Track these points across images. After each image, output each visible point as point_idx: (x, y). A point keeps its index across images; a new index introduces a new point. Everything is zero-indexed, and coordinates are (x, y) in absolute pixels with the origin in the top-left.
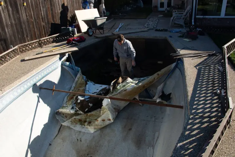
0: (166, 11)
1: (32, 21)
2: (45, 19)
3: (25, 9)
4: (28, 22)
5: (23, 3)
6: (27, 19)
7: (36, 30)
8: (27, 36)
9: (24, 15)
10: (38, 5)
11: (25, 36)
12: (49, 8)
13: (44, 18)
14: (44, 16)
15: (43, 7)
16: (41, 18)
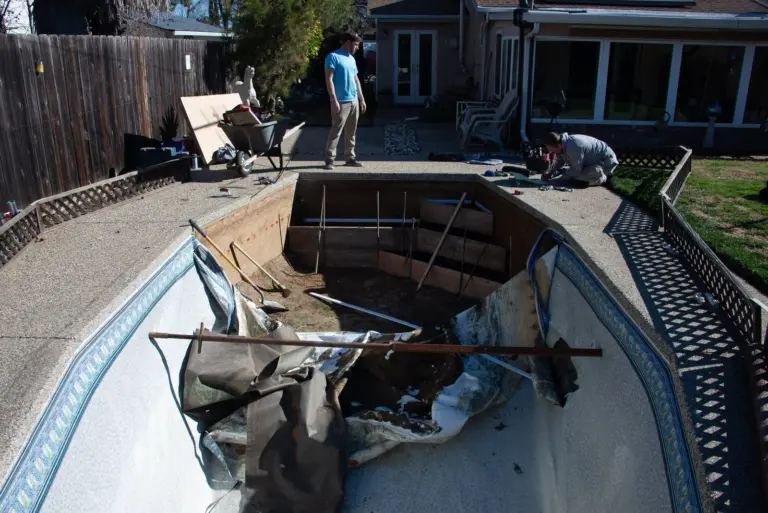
0: (428, 106)
1: (56, 126)
2: (91, 122)
3: (40, 83)
4: (46, 125)
5: (36, 66)
6: (44, 116)
7: (67, 156)
8: (43, 175)
9: (36, 104)
10: (73, 73)
11: (38, 174)
12: (101, 84)
13: (89, 115)
14: (89, 109)
15: (87, 81)
16: (80, 114)
